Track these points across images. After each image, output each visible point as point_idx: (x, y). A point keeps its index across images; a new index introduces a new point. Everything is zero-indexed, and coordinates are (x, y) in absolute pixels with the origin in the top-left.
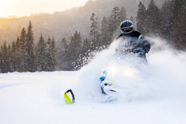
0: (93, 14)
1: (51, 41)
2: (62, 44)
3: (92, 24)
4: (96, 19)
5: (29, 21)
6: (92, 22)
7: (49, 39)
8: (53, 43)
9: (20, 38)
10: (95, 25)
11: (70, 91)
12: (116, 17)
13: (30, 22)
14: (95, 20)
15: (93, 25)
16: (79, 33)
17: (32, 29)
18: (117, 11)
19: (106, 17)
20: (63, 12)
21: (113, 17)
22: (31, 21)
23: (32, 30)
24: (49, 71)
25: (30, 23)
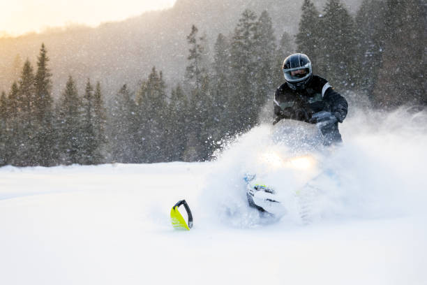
0: (194, 29)
1: (93, 93)
2: (119, 98)
3: (190, 50)
4: (201, 39)
5: (41, 45)
6: (191, 46)
7: (89, 88)
8: (98, 96)
9: (19, 85)
10: (198, 52)
11: (183, 202)
12: (247, 34)
13: (43, 46)
14: (198, 42)
15: (194, 54)
16: (161, 74)
17: (47, 63)
18: (250, 21)
19: (225, 34)
20: (122, 23)
21: (242, 34)
22: (45, 45)
23: (46, 67)
24: (89, 163)
25: (42, 50)
